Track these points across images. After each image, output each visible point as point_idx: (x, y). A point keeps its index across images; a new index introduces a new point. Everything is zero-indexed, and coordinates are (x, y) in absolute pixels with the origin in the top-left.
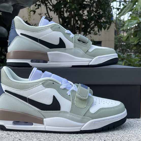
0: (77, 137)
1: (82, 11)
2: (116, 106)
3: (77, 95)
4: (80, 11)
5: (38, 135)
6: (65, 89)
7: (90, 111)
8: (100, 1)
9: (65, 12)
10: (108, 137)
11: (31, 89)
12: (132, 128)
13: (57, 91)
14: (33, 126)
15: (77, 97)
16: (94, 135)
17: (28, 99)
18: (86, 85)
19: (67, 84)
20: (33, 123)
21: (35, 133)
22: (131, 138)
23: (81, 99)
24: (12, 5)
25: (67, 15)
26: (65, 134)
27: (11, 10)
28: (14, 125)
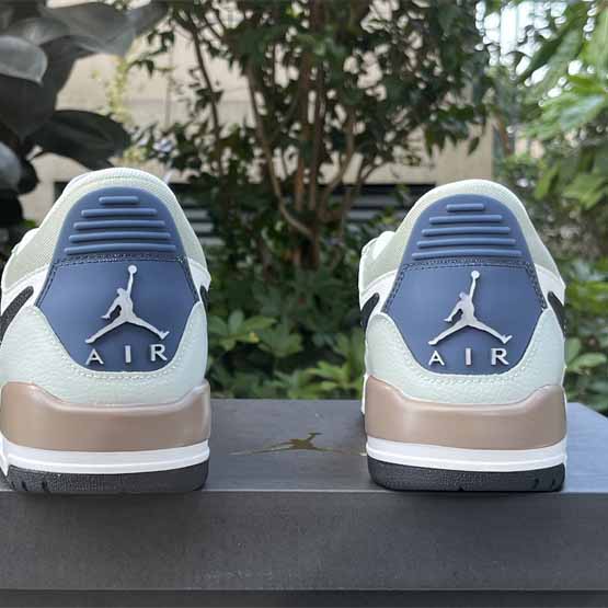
9: (278, 62)
24: (41, 46)
27: (37, 70)
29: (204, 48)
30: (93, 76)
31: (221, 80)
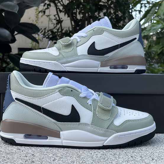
0: (100, 152)
1: (97, 13)
2: (144, 118)
3: (99, 104)
4: (96, 13)
5: (54, 151)
6: (85, 97)
7: (114, 123)
8: (119, 1)
9: (78, 13)
10: (135, 153)
11: (46, 97)
12: (162, 143)
13: (77, 99)
14: (47, 140)
15: (100, 107)
16: (119, 151)
17: (43, 108)
18: (109, 94)
19: (87, 92)
20: (48, 137)
21: (50, 148)
22: (162, 154)
23: (104, 110)
24: (18, 4)
25: (81, 17)
26: (85, 150)
27: (16, 10)
28: (25, 139)
29: (58, 10)
30: (29, 19)
31: (62, 18)
